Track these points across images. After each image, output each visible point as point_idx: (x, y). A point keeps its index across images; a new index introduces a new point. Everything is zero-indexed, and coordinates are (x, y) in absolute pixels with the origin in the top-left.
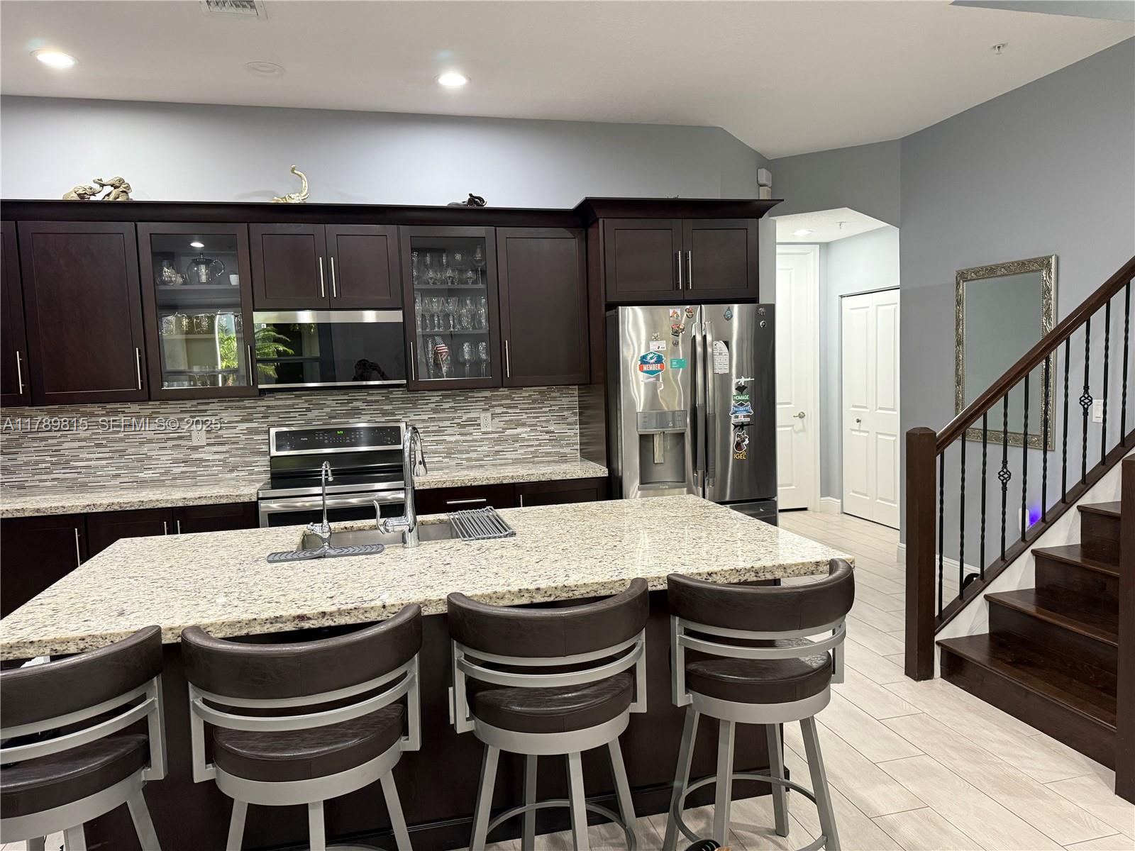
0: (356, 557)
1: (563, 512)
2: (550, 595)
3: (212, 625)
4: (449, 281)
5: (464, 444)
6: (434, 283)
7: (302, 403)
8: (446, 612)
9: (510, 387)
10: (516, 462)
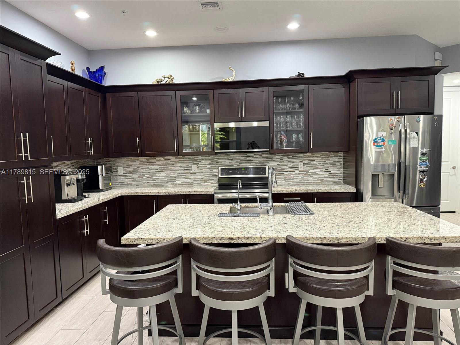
0: (250, 218)
1: (335, 206)
2: (330, 241)
3: (200, 238)
4: (288, 109)
5: (292, 175)
6: (282, 110)
7: (230, 158)
8: (286, 243)
9: (312, 152)
10: (313, 184)
